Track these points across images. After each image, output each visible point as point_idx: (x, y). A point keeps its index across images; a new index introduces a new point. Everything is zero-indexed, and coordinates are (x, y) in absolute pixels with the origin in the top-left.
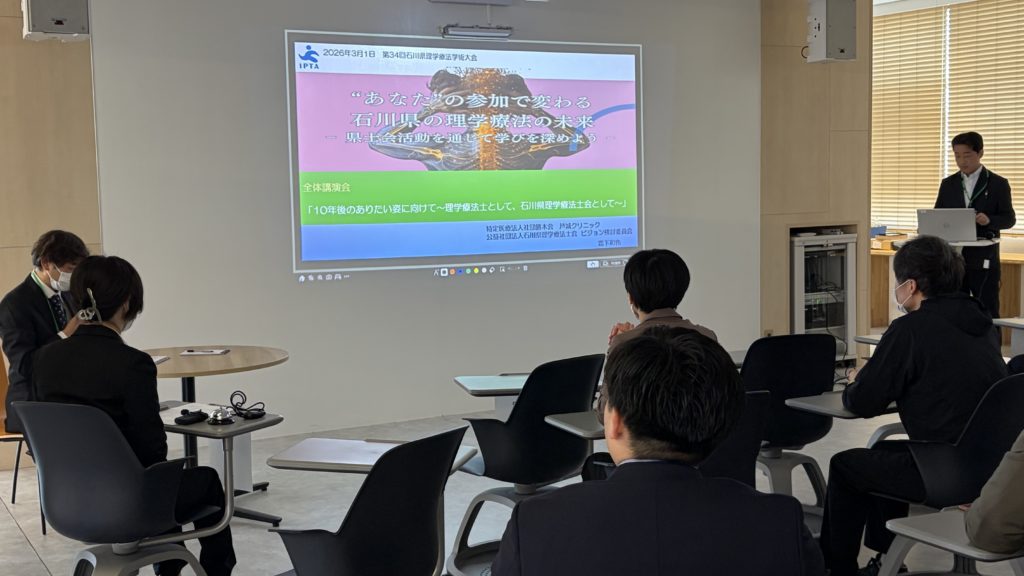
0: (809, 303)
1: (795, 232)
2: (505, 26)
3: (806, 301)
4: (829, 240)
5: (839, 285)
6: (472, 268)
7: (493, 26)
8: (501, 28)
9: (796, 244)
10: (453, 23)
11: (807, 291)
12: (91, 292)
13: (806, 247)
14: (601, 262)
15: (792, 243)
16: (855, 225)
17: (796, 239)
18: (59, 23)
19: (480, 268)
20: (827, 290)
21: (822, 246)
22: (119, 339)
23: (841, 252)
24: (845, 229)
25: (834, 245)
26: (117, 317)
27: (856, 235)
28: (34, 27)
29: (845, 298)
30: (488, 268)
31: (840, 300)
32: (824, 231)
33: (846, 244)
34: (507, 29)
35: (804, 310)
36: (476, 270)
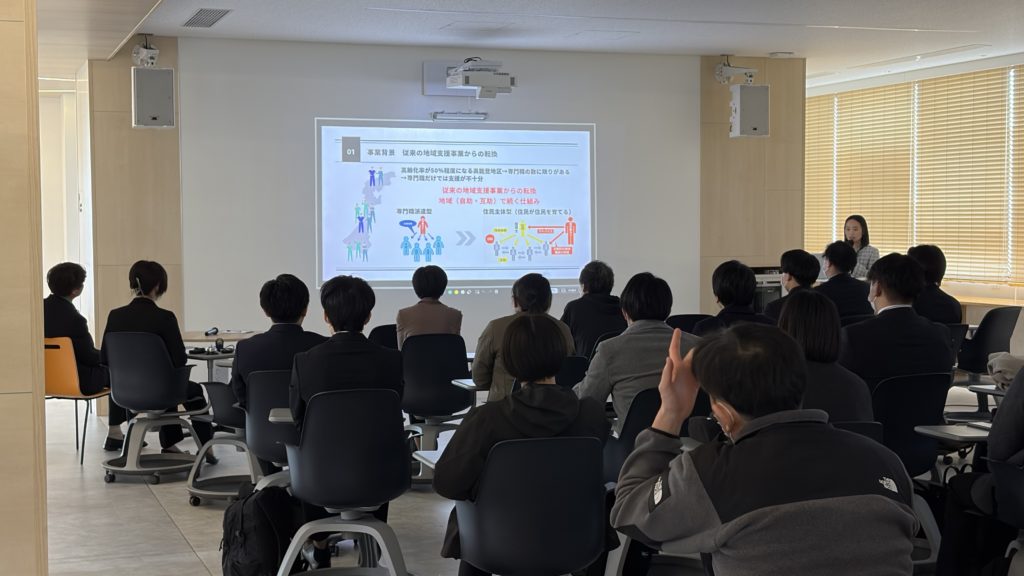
2: (481, 111)
6: (453, 290)
7: (472, 112)
8: (477, 113)
10: (440, 111)
12: (138, 279)
14: (560, 289)
18: (155, 119)
19: (460, 290)
22: (154, 304)
25: (769, 282)
26: (153, 293)
28: (138, 122)
30: (466, 290)
34: (483, 114)
36: (456, 292)
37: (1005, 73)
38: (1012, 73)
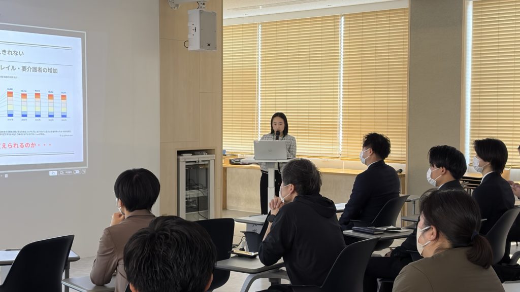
0: (188, 197)
1: (180, 153)
3: (186, 195)
4: (199, 158)
5: (205, 186)
9: (181, 160)
11: (186, 190)
13: (186, 162)
14: (59, 172)
15: (178, 160)
16: (214, 149)
17: (181, 157)
20: (198, 189)
21: (195, 162)
23: (206, 165)
24: (208, 151)
25: (202, 161)
27: (215, 155)
29: (208, 193)
31: (206, 195)
32: (195, 153)
33: (209, 161)
35: (185, 201)
37: (338, 19)
38: (343, 19)
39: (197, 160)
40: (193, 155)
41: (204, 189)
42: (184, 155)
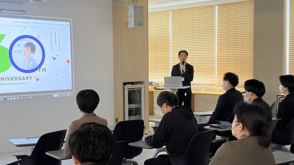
0: (130, 108)
1: (125, 84)
2: (22, 10)
3: (129, 107)
5: (139, 102)
6: (10, 98)
7: (17, 10)
8: (21, 11)
9: (125, 88)
11: (129, 104)
13: (128, 89)
14: (58, 95)
15: (124, 88)
16: (144, 82)
17: (125, 86)
19: (13, 98)
20: (135, 103)
21: (133, 88)
23: (139, 91)
24: (140, 83)
25: (137, 88)
27: (144, 85)
29: (141, 106)
30: (16, 97)
31: (139, 107)
32: (134, 84)
33: (141, 88)
34: (23, 11)
35: (128, 110)
36: (11, 99)
37: (214, 7)
38: (217, 7)
39: (134, 87)
40: (132, 85)
41: (139, 104)
42: (127, 85)
